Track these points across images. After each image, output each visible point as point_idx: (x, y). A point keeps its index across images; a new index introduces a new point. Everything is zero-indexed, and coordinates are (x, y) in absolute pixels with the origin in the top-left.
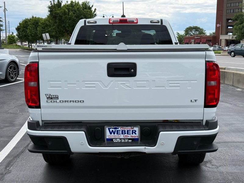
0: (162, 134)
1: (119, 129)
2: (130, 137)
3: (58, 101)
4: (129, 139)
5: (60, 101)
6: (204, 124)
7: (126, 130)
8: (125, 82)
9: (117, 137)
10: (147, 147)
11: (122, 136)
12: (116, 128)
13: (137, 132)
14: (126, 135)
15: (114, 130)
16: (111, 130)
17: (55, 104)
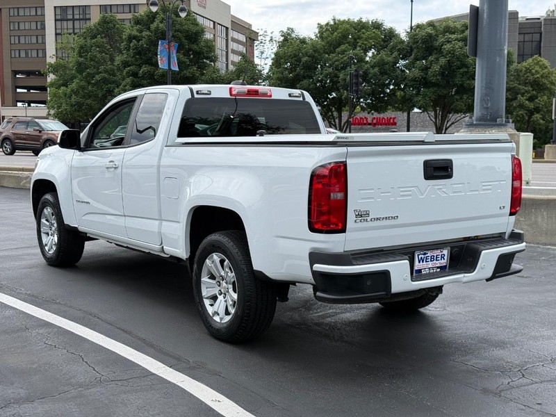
0: (485, 253)
1: (428, 255)
2: (438, 265)
3: (369, 219)
4: (438, 268)
5: (371, 220)
6: (506, 237)
7: (435, 255)
8: (441, 187)
9: (425, 267)
10: (466, 275)
11: (430, 265)
12: (425, 254)
13: (446, 258)
14: (435, 262)
15: (423, 256)
16: (420, 257)
17: (364, 224)
